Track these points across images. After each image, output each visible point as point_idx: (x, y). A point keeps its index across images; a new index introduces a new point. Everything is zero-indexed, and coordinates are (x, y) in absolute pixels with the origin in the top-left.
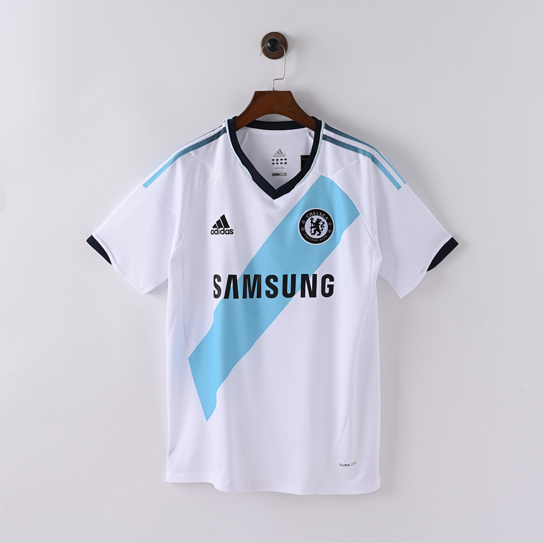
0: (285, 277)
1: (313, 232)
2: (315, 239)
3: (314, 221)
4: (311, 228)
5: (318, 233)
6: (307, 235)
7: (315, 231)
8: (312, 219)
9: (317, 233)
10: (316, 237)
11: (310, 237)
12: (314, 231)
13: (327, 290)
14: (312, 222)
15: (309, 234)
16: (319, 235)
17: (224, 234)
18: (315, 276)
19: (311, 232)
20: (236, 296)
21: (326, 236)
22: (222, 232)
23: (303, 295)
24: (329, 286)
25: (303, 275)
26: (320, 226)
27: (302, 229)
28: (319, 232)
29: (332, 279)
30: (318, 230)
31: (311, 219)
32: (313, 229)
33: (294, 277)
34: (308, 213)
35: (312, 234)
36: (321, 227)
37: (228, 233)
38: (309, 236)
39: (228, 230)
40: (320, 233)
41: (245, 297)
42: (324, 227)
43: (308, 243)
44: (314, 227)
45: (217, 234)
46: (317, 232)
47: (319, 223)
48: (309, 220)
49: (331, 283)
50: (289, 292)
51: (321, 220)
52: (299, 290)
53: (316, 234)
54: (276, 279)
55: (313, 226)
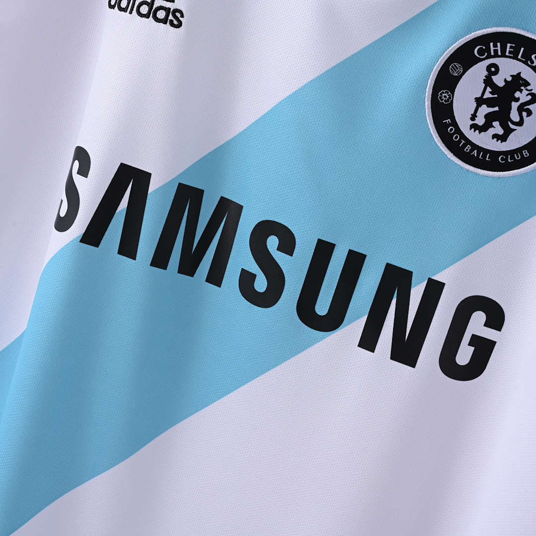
0: (324, 250)
1: (480, 121)
2: (480, 149)
3: (499, 81)
4: (480, 101)
5: (500, 131)
6: (455, 124)
7: (490, 118)
8: (493, 70)
9: (497, 129)
10: (485, 141)
11: (463, 136)
12: (487, 116)
13: (464, 355)
14: (488, 82)
15: (464, 124)
16: (503, 138)
17: (147, 16)
18: (434, 289)
19: (473, 117)
20: (128, 248)
21: (526, 153)
22: (144, 9)
23: (368, 341)
24: (475, 340)
25: (390, 269)
26: (515, 105)
27: (444, 95)
28: (504, 126)
29: (496, 318)
30: (503, 117)
31: (489, 68)
32: (484, 110)
33: (355, 261)
34: (484, 40)
35: (474, 127)
36: (521, 109)
37: (164, 21)
38: (458, 131)
39: (167, 10)
40: (508, 132)
41: (160, 260)
42: (529, 113)
43: (450, 155)
44: (489, 103)
45: (125, 10)
46: (496, 124)
47: (517, 94)
48: (478, 71)
49: (489, 334)
50: (322, 307)
51: (527, 84)
52: (359, 317)
53: (491, 131)
54: (288, 244)
55: (487, 95)
